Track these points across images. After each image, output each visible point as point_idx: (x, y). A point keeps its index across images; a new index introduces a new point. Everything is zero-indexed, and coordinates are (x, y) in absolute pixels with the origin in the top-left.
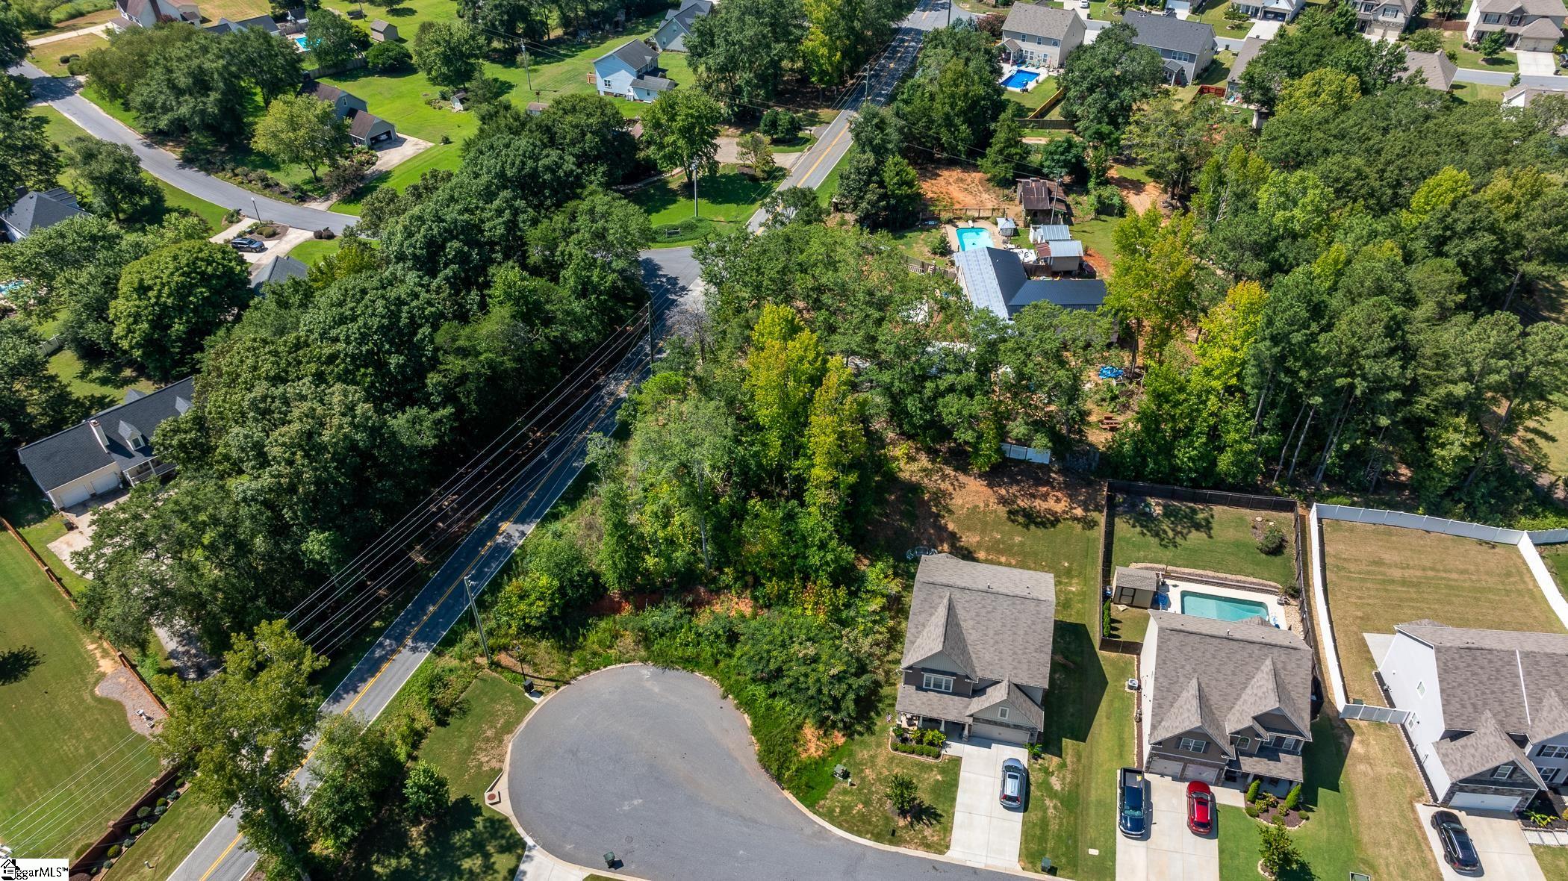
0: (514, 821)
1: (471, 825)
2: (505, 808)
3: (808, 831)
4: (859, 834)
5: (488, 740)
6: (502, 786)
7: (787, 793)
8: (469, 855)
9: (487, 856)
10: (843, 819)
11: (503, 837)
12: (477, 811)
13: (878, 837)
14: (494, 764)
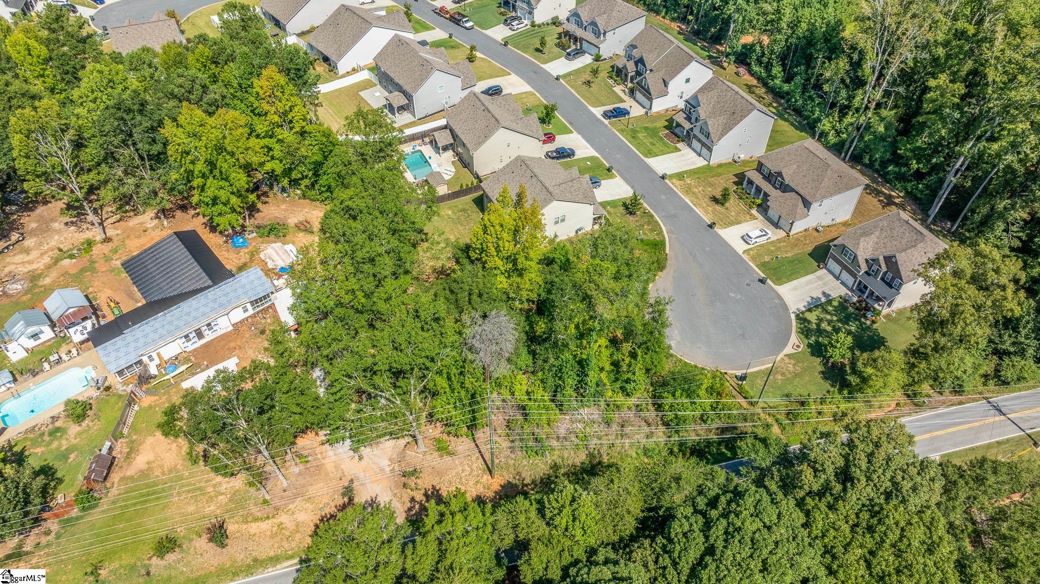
0: (794, 329)
1: (817, 342)
2: (794, 339)
3: (674, 236)
4: (657, 222)
5: (783, 374)
6: (788, 350)
7: (667, 251)
8: (825, 331)
9: (818, 325)
10: (656, 228)
11: (805, 326)
12: (809, 345)
13: (652, 216)
14: (787, 360)
